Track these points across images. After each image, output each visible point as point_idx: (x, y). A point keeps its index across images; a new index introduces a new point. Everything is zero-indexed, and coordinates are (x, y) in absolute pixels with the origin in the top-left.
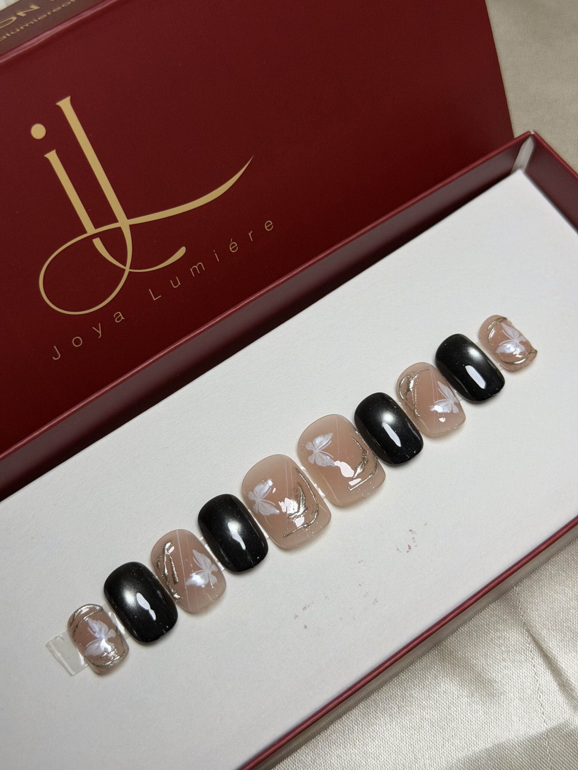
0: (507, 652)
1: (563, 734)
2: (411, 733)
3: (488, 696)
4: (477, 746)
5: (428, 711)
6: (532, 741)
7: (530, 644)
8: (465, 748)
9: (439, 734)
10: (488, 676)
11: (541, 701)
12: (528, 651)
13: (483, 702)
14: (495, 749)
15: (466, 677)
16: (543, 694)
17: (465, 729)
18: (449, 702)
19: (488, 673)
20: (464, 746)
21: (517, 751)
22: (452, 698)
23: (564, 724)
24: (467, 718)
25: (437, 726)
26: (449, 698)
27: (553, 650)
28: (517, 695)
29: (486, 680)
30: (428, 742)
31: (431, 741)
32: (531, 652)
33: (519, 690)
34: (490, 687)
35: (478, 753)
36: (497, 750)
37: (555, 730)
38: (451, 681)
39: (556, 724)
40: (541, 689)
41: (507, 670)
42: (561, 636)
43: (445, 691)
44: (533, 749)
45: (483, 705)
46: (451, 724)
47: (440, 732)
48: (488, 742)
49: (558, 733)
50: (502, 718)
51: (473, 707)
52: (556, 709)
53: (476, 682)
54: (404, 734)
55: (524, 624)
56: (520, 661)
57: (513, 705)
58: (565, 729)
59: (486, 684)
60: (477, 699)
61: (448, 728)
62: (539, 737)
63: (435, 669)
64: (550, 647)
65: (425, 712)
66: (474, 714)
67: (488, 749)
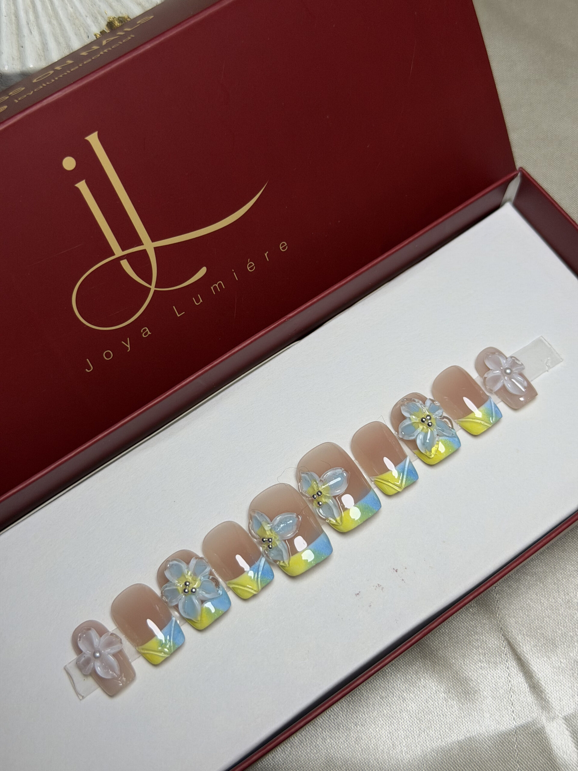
0: (483, 654)
1: (530, 732)
2: (390, 722)
3: (463, 692)
4: (450, 738)
5: (407, 702)
6: (501, 736)
7: (505, 648)
8: (439, 739)
9: (416, 724)
10: (465, 675)
11: (512, 700)
12: (503, 654)
13: (459, 698)
14: (467, 741)
15: (444, 674)
16: (514, 694)
17: (440, 722)
18: (427, 696)
19: (465, 672)
20: (439, 737)
21: (487, 744)
22: (430, 693)
23: (531, 723)
24: (443, 711)
25: (415, 717)
26: (427, 693)
27: (526, 654)
28: (490, 693)
29: (462, 678)
30: (405, 731)
31: (409, 731)
32: (506, 655)
33: (492, 688)
34: (465, 685)
35: (450, 744)
36: (468, 742)
37: (523, 727)
38: (431, 677)
39: (524, 723)
40: (513, 689)
41: (483, 670)
42: (534, 642)
43: (424, 686)
44: (502, 743)
45: (458, 701)
46: (428, 717)
47: (418, 723)
48: (460, 735)
49: (526, 730)
50: (475, 714)
51: (449, 703)
52: (525, 708)
53: (453, 680)
54: (384, 722)
55: (501, 628)
56: (495, 663)
57: (486, 703)
58: (533, 728)
59: (463, 682)
60: (453, 695)
61: (424, 720)
62: (508, 733)
63: (417, 665)
64: (524, 651)
65: (404, 704)
66: (450, 709)
67: (460, 741)
